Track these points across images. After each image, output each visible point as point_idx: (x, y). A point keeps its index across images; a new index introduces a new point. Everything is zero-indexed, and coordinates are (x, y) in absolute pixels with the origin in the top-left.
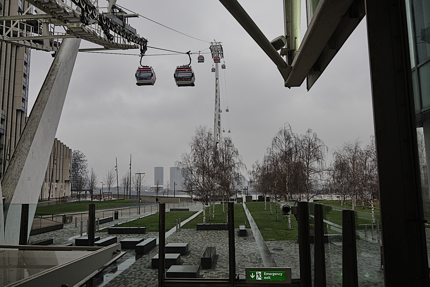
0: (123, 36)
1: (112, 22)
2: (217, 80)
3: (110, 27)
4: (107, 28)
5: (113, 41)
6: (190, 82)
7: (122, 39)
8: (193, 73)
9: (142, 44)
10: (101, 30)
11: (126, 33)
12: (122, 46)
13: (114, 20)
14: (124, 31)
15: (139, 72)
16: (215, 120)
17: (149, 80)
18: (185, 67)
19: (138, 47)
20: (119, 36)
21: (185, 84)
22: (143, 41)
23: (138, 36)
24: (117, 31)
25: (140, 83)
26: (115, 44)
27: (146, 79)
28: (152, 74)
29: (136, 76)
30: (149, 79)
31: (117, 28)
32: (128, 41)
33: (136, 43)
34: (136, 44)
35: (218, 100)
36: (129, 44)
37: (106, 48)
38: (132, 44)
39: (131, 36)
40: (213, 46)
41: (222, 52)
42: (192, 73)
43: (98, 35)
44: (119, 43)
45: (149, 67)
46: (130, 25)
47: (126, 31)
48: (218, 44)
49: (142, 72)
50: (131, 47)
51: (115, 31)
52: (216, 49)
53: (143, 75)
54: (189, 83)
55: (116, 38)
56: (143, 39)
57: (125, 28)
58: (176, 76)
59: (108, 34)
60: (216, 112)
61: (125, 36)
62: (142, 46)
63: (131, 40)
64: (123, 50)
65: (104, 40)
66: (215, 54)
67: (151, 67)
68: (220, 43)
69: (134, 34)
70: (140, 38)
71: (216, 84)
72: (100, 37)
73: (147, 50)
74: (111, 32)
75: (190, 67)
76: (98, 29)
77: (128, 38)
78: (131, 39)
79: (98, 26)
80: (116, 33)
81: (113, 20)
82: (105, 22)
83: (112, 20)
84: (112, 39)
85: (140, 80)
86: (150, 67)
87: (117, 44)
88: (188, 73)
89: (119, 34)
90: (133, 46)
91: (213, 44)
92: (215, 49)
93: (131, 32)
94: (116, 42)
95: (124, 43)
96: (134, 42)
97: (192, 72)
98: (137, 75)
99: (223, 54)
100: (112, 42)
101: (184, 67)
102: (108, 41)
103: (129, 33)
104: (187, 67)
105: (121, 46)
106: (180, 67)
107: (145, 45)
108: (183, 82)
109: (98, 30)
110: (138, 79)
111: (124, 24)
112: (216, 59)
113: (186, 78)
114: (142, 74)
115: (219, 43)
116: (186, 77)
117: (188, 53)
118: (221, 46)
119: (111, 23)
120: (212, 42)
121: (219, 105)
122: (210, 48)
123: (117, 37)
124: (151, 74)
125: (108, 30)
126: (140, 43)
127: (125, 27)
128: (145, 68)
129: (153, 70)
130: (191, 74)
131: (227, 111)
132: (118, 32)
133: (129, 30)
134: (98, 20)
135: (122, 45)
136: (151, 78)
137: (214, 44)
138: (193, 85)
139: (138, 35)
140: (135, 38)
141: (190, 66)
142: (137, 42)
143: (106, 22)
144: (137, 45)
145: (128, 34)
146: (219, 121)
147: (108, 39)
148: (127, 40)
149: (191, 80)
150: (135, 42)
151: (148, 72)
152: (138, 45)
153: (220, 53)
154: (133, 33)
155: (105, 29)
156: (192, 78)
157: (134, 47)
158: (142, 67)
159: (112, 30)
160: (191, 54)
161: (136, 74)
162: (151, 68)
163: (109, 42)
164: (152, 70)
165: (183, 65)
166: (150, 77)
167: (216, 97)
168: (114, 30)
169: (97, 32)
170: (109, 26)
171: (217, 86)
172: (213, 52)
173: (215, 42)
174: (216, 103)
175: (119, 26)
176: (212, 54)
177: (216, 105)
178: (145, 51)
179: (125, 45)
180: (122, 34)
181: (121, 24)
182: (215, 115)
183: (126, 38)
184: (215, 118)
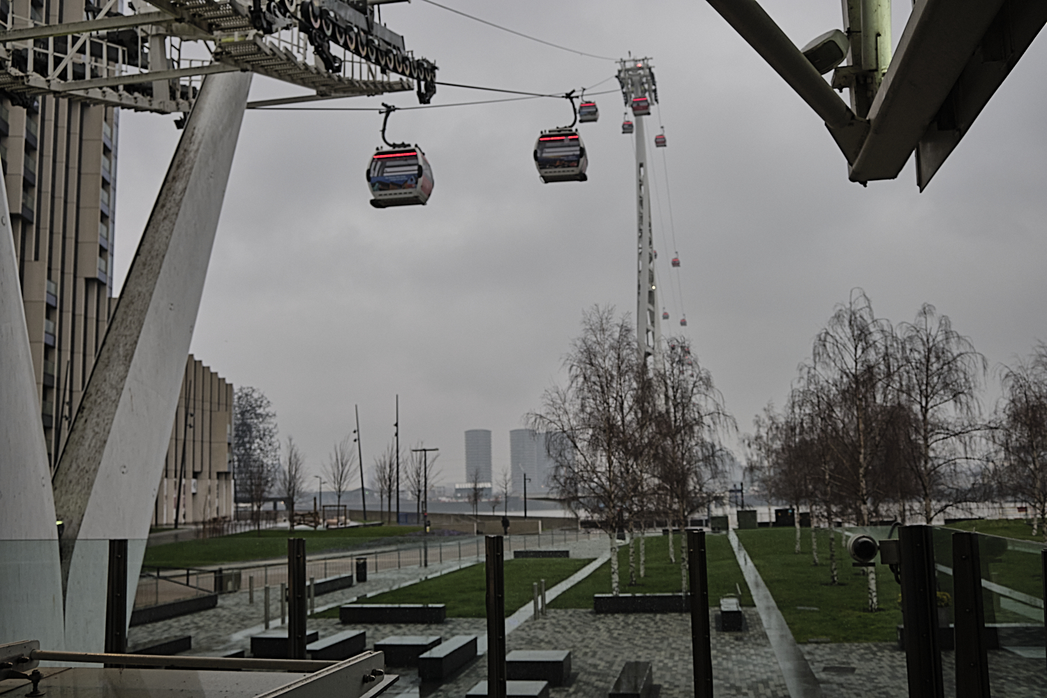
0: (367, 58)
1: (337, 20)
2: (642, 169)
3: (331, 36)
4: (324, 38)
5: (341, 74)
6: (576, 171)
7: (365, 67)
8: (581, 145)
9: (422, 77)
10: (306, 44)
11: (377, 49)
12: (364, 87)
13: (343, 14)
14: (369, 43)
15: (379, 163)
16: (639, 286)
17: (410, 190)
18: (562, 132)
19: (409, 86)
20: (357, 58)
22: (425, 68)
23: (410, 56)
24: (352, 44)
25: (384, 200)
26: (346, 82)
27: (399, 185)
28: (420, 167)
29: (369, 179)
30: (410, 186)
31: (350, 37)
32: (383, 72)
33: (404, 74)
34: (404, 78)
35: (645, 228)
36: (386, 79)
37: (322, 96)
38: (394, 77)
39: (391, 56)
40: (627, 70)
41: (654, 87)
42: (581, 148)
43: (300, 58)
44: (357, 77)
45: (409, 145)
46: (385, 24)
48: (640, 65)
49: (388, 164)
50: (391, 88)
51: (346, 46)
52: (636, 78)
53: (391, 173)
54: (573, 173)
55: (348, 65)
56: (425, 63)
57: (372, 35)
59: (326, 55)
60: (640, 262)
61: (373, 58)
62: (423, 83)
63: (391, 66)
64: (368, 96)
65: (314, 71)
66: (632, 92)
67: (416, 146)
68: (646, 61)
69: (399, 49)
70: (416, 59)
71: (640, 181)
72: (305, 64)
73: (435, 92)
74: (335, 50)
75: (574, 131)
76: (299, 42)
77: (383, 63)
78: (391, 63)
79: (299, 35)
80: (349, 50)
81: (340, 16)
82: (316, 21)
83: (335, 16)
84: (338, 69)
85: (381, 190)
86: (413, 147)
87: (351, 81)
88: (572, 146)
89: (357, 52)
90: (396, 83)
91: (626, 64)
92: (632, 80)
93: (389, 44)
94: (348, 75)
95: (371, 78)
96: (397, 72)
98: (373, 174)
99: (655, 91)
100: (339, 76)
101: (559, 131)
102: (326, 75)
103: (384, 47)
104: (568, 132)
105: (362, 85)
107: (429, 79)
108: (557, 170)
109: (298, 47)
110: (376, 188)
111: (370, 24)
112: (638, 105)
113: (566, 161)
114: (388, 170)
115: (643, 60)
116: (565, 159)
117: (568, 96)
118: (650, 69)
119: (334, 25)
120: (623, 59)
121: (651, 243)
122: (617, 77)
123: (352, 62)
124: (416, 168)
125: (326, 44)
126: (415, 75)
127: (374, 32)
128: (397, 149)
129: (423, 154)
130: (578, 148)
131: (675, 263)
132: (352, 47)
133: (383, 40)
135: (365, 83)
136: (417, 183)
137: (629, 65)
138: (583, 177)
139: (410, 53)
140: (400, 60)
141: (573, 129)
142: (407, 73)
143: (319, 20)
144: (407, 80)
145: (380, 50)
146: (651, 289)
147: (327, 69)
148: (379, 68)
149: (577, 166)
150: (403, 73)
151: (407, 162)
152: (411, 79)
153: (648, 90)
154: (394, 47)
155: (317, 42)
156: (582, 160)
157: (400, 87)
158: (387, 148)
159: (337, 42)
161: (368, 172)
162: (417, 150)
163: (329, 77)
164: (420, 155)
165: (558, 128)
166: (412, 180)
167: (641, 218)
168: (342, 42)
169: (295, 53)
170: (329, 33)
171: (641, 185)
172: (628, 88)
173: (632, 58)
174: (640, 237)
175: (356, 30)
176: (624, 93)
177: (639, 242)
178: (431, 97)
179: (374, 83)
180: (364, 54)
181: (364, 25)
182: (639, 272)
183: (377, 62)
184: (639, 281)
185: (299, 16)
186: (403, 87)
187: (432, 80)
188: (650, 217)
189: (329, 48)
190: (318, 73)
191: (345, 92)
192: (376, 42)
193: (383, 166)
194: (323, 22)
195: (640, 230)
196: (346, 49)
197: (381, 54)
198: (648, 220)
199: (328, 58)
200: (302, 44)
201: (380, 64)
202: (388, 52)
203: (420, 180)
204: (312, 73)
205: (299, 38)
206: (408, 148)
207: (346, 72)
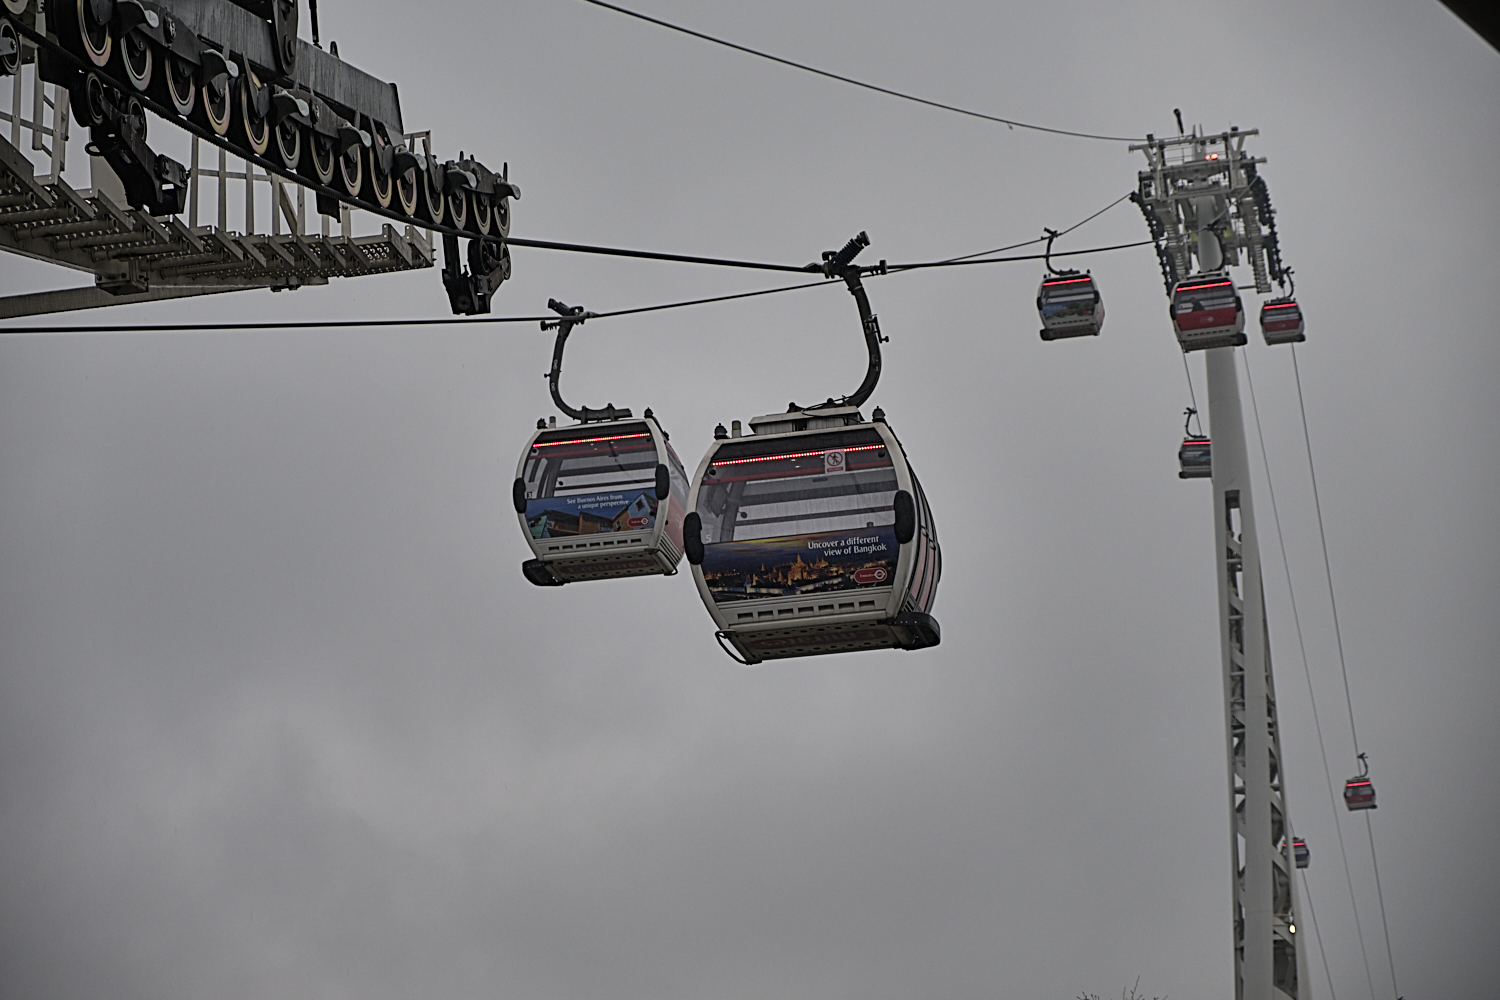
0: (272, 162)
1: (168, 37)
2: (1234, 512)
3: (147, 91)
4: (126, 98)
5: (184, 218)
6: (883, 602)
7: (264, 191)
8: (905, 485)
9: (460, 222)
10: (64, 119)
11: (306, 132)
12: (263, 261)
13: (189, 19)
14: (279, 111)
15: (544, 462)
16: (1239, 926)
17: (635, 533)
18: (813, 429)
19: (417, 254)
20: (235, 163)
21: (821, 629)
22: (469, 193)
23: (419, 150)
24: (220, 116)
25: (560, 562)
26: (200, 244)
27: (604, 520)
28: (662, 471)
29: (520, 503)
30: (636, 523)
31: (213, 94)
32: (327, 206)
33: (401, 215)
34: (400, 227)
35: (1254, 717)
36: (335, 230)
37: (115, 291)
38: (365, 224)
39: (355, 152)
40: (1172, 175)
41: (1265, 230)
42: (902, 497)
43: (42, 166)
44: (236, 225)
45: (627, 413)
46: (333, 45)
47: (305, 112)
48: (1216, 152)
49: (567, 464)
50: (352, 260)
51: (199, 125)
52: (1203, 202)
53: (578, 487)
54: (870, 614)
55: (207, 187)
56: (469, 175)
57: (289, 85)
58: (707, 538)
59: (132, 156)
60: (1241, 840)
61: (292, 162)
62: (463, 243)
63: (355, 189)
64: (275, 289)
65: (91, 211)
66: (1193, 249)
67: (648, 413)
68: (1234, 141)
69: (380, 128)
70: (440, 161)
71: (1230, 553)
72: (59, 187)
73: (506, 274)
74: (165, 138)
75: (868, 418)
76: (38, 112)
77: (326, 177)
78: (353, 179)
79: (38, 91)
80: (210, 135)
81: (179, 23)
82: (99, 45)
83: (164, 23)
84: (173, 203)
85: (553, 534)
86: (638, 416)
87: (216, 241)
88: (859, 490)
89: (236, 142)
90: (372, 244)
91: (1168, 153)
92: (1188, 207)
93: (347, 113)
94: (207, 218)
95: (285, 229)
96: (375, 208)
97: (894, 484)
98: (532, 491)
99: (1271, 242)
100: (174, 225)
101: (800, 424)
102: (130, 222)
103: (329, 123)
104: (839, 427)
105: (256, 253)
106: (753, 426)
107: (485, 229)
108: (796, 600)
109: (37, 128)
110: (539, 529)
111: (282, 48)
112: (1197, 307)
113: (832, 560)
114: (567, 481)
115: (1225, 138)
116: (830, 548)
117: (841, 265)
118: (1250, 167)
119: (161, 54)
120: (1157, 137)
121: (1275, 769)
122: (1134, 197)
123: (221, 175)
124: (651, 473)
125: (134, 120)
126: (438, 218)
127: (296, 76)
128: (592, 424)
129: (666, 435)
130: (888, 498)
131: (1359, 795)
132: (221, 127)
133: (327, 100)
134: (36, 37)
135: (264, 245)
136: (653, 514)
137: (1176, 157)
138: (917, 631)
139: (418, 142)
140: (386, 166)
141: (866, 411)
142: (410, 209)
143: (108, 41)
144: (410, 233)
145: (317, 135)
146: (1283, 935)
147: (134, 200)
148: (310, 195)
149: (889, 581)
150: (396, 211)
151: (622, 459)
152: (422, 231)
153: (1246, 242)
154: (365, 124)
155: (100, 112)
156: (907, 551)
157: (383, 257)
158: (565, 422)
159: (171, 114)
160: (882, 268)
161: (519, 486)
162: (650, 423)
163: (142, 227)
164: (658, 439)
165: (793, 407)
166: (640, 505)
167: (1237, 684)
168: (185, 108)
169: (25, 149)
170: (142, 82)
171: (1232, 570)
172: (1179, 238)
173: (1188, 132)
174: (1237, 751)
175: (233, 69)
176: (1160, 253)
177: (1234, 769)
178: (492, 290)
179: (296, 245)
180: (260, 148)
181: (257, 49)
182: (1239, 874)
183: (306, 175)
184: (1238, 908)
185: (41, 28)
186: (393, 258)
187: (494, 229)
188: (1269, 679)
189: (142, 130)
190: (105, 214)
191: (194, 277)
192: (303, 107)
193: (554, 471)
194: (123, 43)
195: (1237, 727)
196: (197, 133)
197: (320, 147)
198: (1264, 690)
199: (137, 164)
200: (49, 119)
201: (313, 181)
202: (346, 139)
203: (664, 505)
204: (84, 217)
205: (39, 99)
206: (621, 422)
207: (203, 212)
